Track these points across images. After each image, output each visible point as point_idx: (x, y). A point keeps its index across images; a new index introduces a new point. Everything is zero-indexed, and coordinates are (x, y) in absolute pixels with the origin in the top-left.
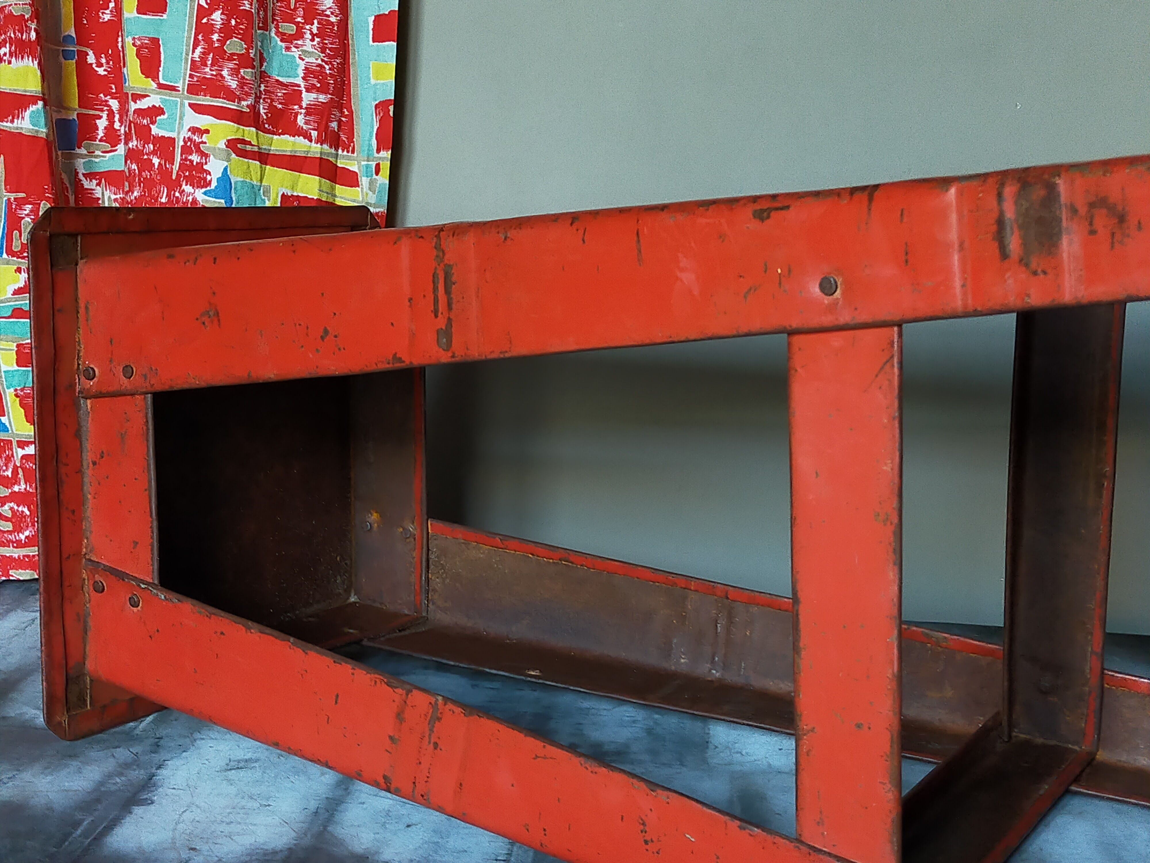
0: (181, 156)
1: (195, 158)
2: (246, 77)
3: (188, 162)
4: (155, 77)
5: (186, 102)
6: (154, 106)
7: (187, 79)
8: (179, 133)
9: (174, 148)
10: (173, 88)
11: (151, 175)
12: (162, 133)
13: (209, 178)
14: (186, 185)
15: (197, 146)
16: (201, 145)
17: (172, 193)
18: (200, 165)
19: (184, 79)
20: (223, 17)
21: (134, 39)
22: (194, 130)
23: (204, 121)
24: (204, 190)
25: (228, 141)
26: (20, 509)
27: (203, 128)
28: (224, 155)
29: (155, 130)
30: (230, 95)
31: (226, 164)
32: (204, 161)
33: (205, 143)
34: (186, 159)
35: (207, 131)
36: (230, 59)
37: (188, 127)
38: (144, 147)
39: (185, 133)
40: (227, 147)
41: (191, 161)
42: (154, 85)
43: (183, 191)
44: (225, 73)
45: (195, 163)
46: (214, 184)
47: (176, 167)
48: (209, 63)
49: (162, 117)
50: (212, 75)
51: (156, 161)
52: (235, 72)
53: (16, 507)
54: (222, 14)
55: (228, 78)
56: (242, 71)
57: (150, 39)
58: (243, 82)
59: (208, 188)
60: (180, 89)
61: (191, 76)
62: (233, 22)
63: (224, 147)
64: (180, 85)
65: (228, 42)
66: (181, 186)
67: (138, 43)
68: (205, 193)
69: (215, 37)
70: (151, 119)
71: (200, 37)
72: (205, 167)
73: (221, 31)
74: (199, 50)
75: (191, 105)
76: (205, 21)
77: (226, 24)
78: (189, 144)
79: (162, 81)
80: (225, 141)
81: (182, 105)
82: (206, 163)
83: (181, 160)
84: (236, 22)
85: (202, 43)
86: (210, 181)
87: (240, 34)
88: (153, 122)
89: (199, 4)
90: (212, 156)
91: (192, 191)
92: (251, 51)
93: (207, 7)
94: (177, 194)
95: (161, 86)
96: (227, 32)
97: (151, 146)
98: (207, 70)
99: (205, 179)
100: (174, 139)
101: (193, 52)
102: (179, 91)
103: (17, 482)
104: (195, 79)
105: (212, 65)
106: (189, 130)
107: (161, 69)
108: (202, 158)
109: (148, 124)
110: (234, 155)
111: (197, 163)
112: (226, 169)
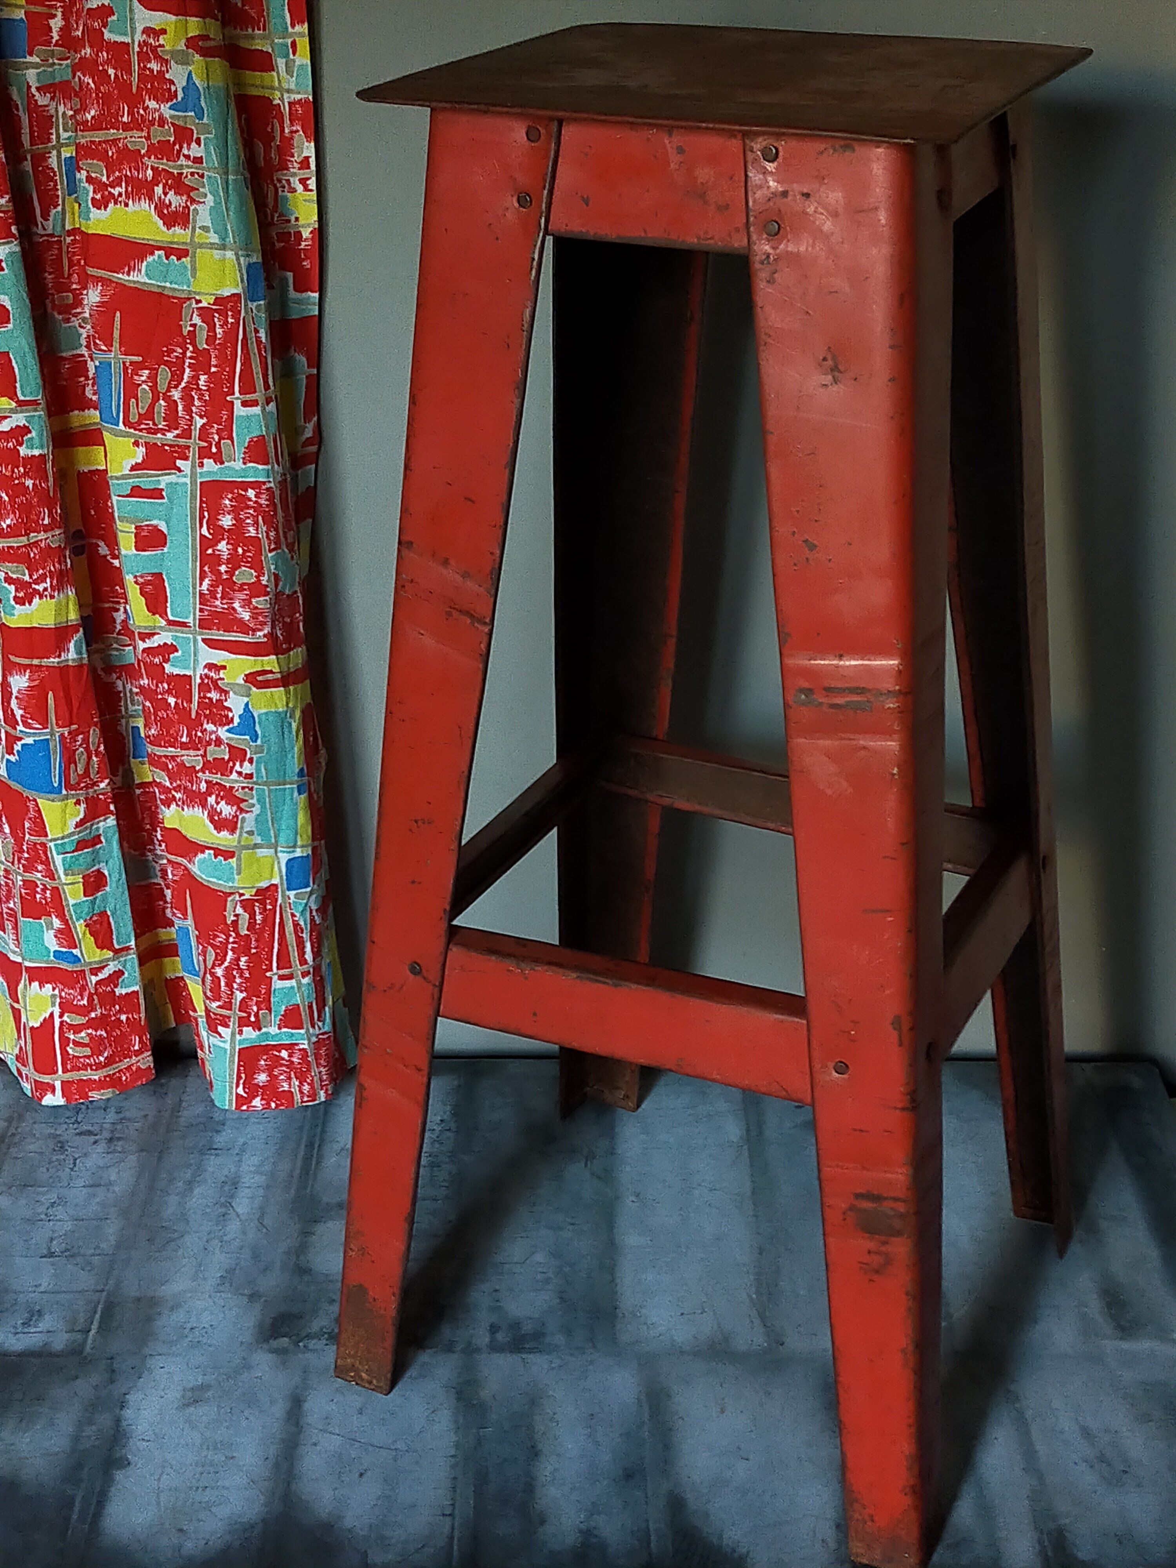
0: (199, 694)
1: (214, 695)
2: (260, 607)
3: (207, 701)
4: (163, 614)
5: (199, 638)
6: (165, 644)
7: (198, 613)
8: (194, 671)
9: (191, 686)
10: (184, 624)
11: (167, 715)
12: (176, 671)
13: (230, 715)
14: (208, 723)
15: (215, 682)
16: (219, 682)
17: (194, 733)
18: (219, 701)
19: (194, 614)
20: (230, 547)
21: (135, 577)
22: (210, 666)
23: (219, 657)
24: (226, 727)
25: (246, 675)
26: (98, 1033)
27: (219, 664)
28: (243, 691)
29: (168, 668)
30: (244, 628)
31: (246, 699)
32: (224, 698)
33: (223, 679)
34: (205, 697)
35: (224, 667)
36: (241, 589)
37: (204, 664)
38: (157, 686)
39: (201, 671)
40: (246, 681)
41: (210, 699)
42: (164, 623)
43: (205, 730)
44: (236, 605)
45: (214, 701)
46: (237, 720)
47: (195, 706)
48: (219, 596)
49: (176, 654)
50: (223, 608)
51: (172, 701)
52: (247, 603)
53: (94, 1033)
54: (228, 543)
55: (239, 610)
56: (253, 600)
57: (153, 574)
58: (255, 614)
59: (231, 726)
60: (191, 625)
61: (201, 610)
62: (240, 551)
63: (243, 682)
64: (190, 620)
65: (237, 573)
66: (202, 725)
67: (140, 580)
68: (228, 731)
69: (223, 568)
70: (163, 657)
71: (206, 568)
72: (225, 704)
73: (228, 561)
74: (206, 582)
75: (204, 640)
76: (210, 551)
77: (233, 554)
78: (206, 681)
79: (171, 618)
80: (243, 676)
81: (195, 641)
82: (226, 700)
83: (200, 697)
84: (243, 550)
85: (209, 574)
86: (232, 719)
87: (248, 562)
88: (167, 661)
89: (201, 534)
90: (231, 693)
91: (215, 729)
92: (262, 578)
93: (210, 537)
94: (199, 734)
95: (171, 623)
96: (234, 562)
97: (166, 686)
98: (218, 603)
99: (227, 716)
100: (190, 676)
101: (201, 584)
102: (190, 627)
103: (94, 1009)
104: (206, 613)
105: (222, 598)
106: (205, 667)
107: (168, 605)
108: (221, 696)
109: (161, 663)
110: (254, 689)
111: (217, 700)
112: (247, 705)
